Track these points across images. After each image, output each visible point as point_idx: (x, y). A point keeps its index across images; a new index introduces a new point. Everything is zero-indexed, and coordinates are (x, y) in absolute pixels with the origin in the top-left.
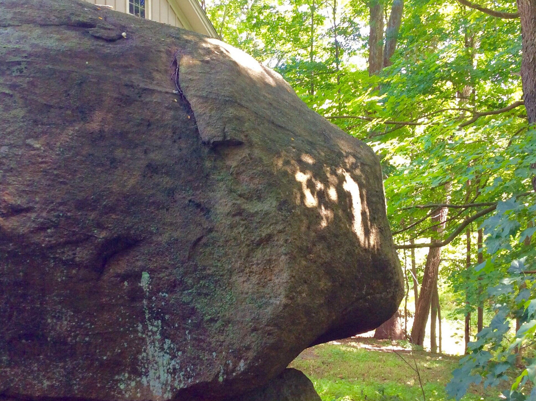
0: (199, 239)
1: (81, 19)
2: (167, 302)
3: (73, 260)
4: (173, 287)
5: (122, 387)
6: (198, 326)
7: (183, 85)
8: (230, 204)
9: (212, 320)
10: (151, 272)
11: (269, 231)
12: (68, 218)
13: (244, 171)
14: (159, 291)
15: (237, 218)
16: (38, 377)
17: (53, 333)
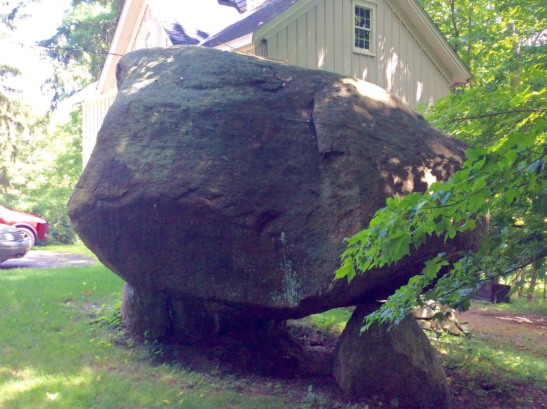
0: (312, 212)
1: (258, 78)
2: (294, 249)
3: (245, 224)
4: (297, 240)
5: (274, 299)
6: (308, 263)
7: (314, 116)
8: (330, 191)
9: (316, 260)
10: (286, 232)
11: (351, 208)
12: (242, 200)
13: (343, 170)
14: (290, 243)
15: (334, 200)
16: (229, 290)
17: (237, 266)
